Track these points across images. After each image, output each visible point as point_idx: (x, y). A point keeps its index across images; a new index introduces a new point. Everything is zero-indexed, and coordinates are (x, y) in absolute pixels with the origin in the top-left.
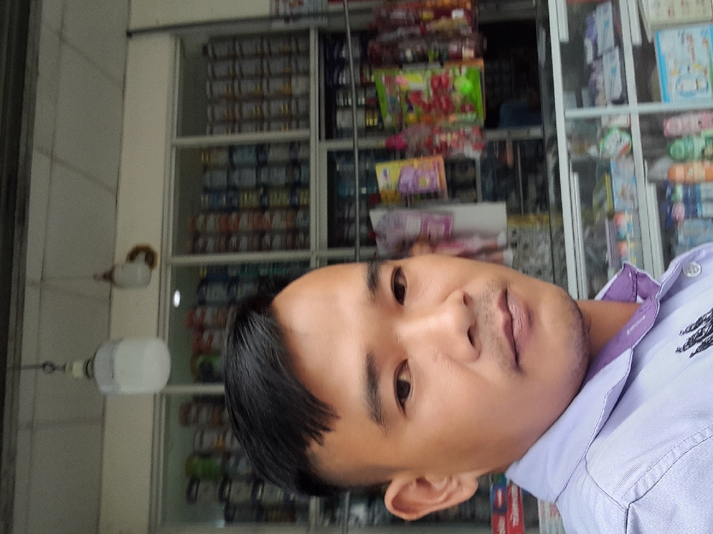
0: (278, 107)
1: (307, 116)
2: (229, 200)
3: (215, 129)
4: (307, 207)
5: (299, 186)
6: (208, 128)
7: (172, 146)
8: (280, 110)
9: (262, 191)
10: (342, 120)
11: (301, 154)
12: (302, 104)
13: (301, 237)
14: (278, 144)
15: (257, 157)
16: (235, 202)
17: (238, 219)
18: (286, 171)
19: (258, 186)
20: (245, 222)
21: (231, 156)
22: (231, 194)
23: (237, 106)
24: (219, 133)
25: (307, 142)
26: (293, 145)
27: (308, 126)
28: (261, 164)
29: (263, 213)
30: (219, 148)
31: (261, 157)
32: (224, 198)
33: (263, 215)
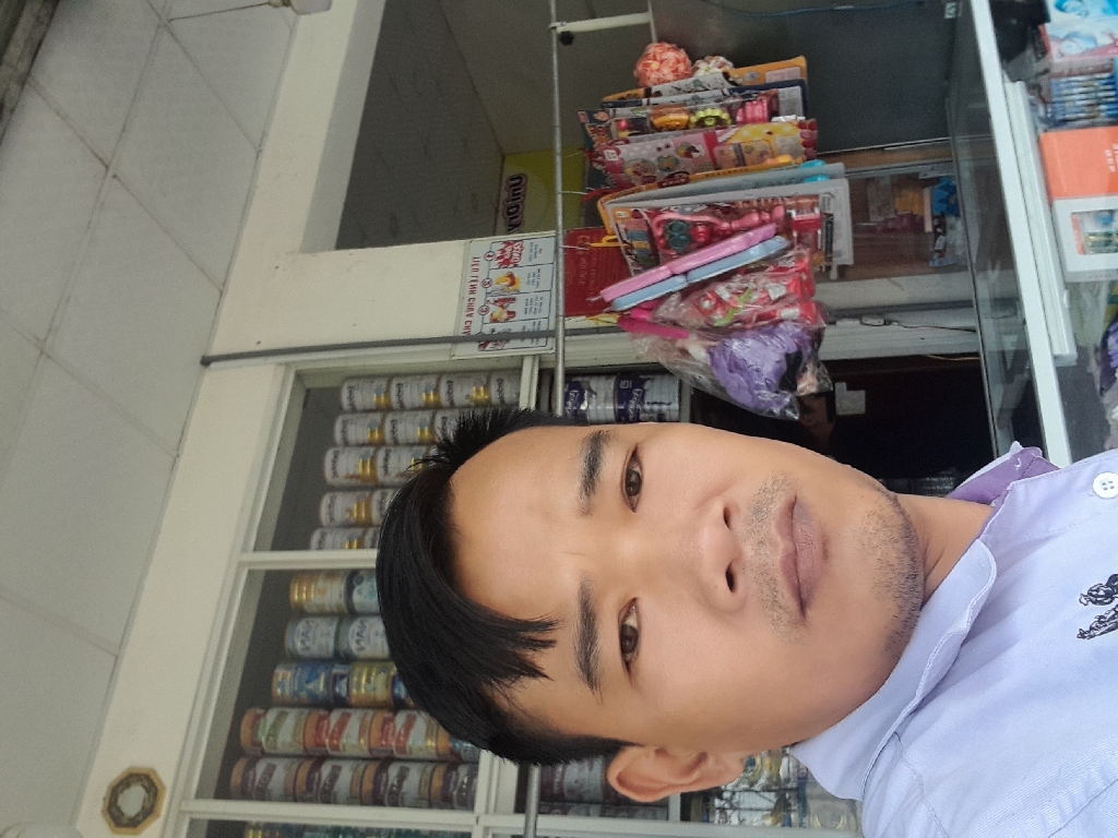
2: (333, 681)
3: (329, 539)
6: (316, 537)
7: (241, 565)
13: (462, 776)
16: (341, 689)
17: (342, 725)
20: (354, 735)
21: (349, 591)
22: (338, 670)
23: (376, 496)
24: (334, 547)
29: (395, 713)
30: (331, 574)
32: (322, 678)
33: (392, 720)
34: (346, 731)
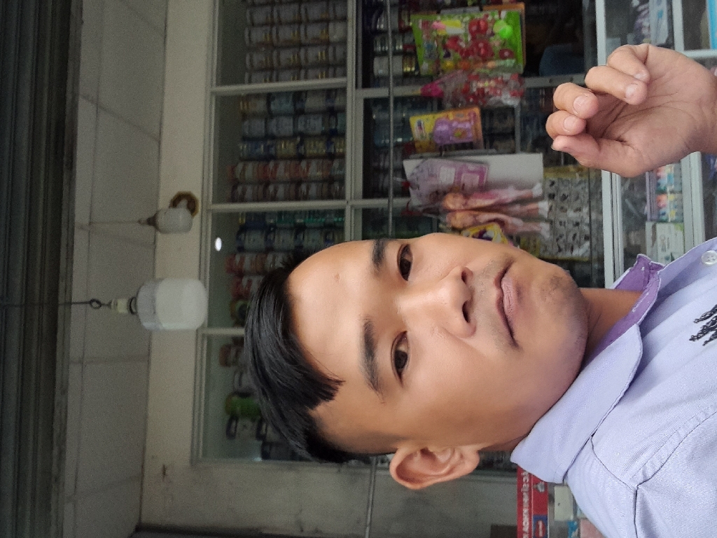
0: (315, 54)
1: (343, 64)
2: (267, 148)
3: (254, 77)
4: (342, 156)
5: (334, 135)
6: (247, 75)
7: (212, 93)
8: (317, 57)
9: (299, 139)
10: (379, 67)
11: (338, 102)
12: (339, 51)
13: (337, 186)
14: (315, 92)
15: (294, 105)
16: (272, 151)
17: (276, 167)
18: (323, 120)
19: (295, 135)
20: (282, 171)
21: (268, 104)
22: (269, 142)
23: (275, 53)
24: (257, 82)
25: (343, 90)
26: (330, 93)
27: (345, 75)
28: (299, 113)
29: (300, 161)
30: (257, 96)
31: (299, 106)
32: (262, 146)
33: (300, 164)
34: (278, 170)
